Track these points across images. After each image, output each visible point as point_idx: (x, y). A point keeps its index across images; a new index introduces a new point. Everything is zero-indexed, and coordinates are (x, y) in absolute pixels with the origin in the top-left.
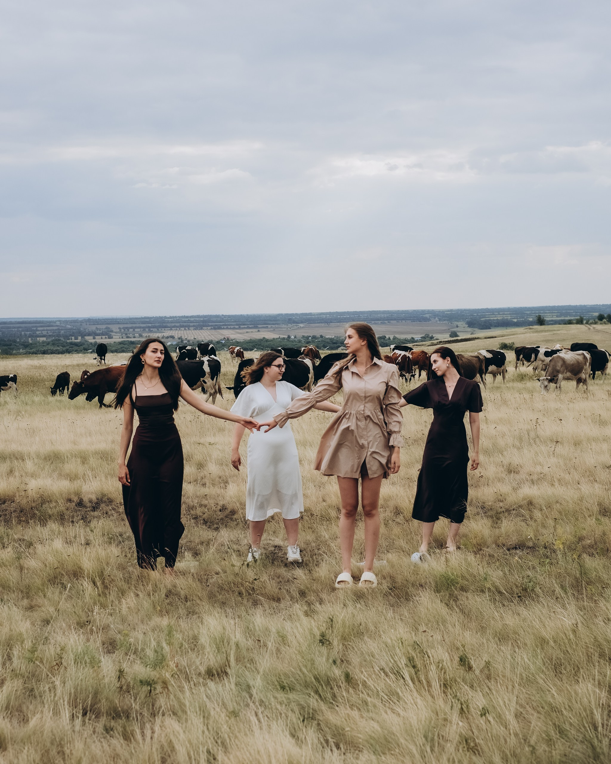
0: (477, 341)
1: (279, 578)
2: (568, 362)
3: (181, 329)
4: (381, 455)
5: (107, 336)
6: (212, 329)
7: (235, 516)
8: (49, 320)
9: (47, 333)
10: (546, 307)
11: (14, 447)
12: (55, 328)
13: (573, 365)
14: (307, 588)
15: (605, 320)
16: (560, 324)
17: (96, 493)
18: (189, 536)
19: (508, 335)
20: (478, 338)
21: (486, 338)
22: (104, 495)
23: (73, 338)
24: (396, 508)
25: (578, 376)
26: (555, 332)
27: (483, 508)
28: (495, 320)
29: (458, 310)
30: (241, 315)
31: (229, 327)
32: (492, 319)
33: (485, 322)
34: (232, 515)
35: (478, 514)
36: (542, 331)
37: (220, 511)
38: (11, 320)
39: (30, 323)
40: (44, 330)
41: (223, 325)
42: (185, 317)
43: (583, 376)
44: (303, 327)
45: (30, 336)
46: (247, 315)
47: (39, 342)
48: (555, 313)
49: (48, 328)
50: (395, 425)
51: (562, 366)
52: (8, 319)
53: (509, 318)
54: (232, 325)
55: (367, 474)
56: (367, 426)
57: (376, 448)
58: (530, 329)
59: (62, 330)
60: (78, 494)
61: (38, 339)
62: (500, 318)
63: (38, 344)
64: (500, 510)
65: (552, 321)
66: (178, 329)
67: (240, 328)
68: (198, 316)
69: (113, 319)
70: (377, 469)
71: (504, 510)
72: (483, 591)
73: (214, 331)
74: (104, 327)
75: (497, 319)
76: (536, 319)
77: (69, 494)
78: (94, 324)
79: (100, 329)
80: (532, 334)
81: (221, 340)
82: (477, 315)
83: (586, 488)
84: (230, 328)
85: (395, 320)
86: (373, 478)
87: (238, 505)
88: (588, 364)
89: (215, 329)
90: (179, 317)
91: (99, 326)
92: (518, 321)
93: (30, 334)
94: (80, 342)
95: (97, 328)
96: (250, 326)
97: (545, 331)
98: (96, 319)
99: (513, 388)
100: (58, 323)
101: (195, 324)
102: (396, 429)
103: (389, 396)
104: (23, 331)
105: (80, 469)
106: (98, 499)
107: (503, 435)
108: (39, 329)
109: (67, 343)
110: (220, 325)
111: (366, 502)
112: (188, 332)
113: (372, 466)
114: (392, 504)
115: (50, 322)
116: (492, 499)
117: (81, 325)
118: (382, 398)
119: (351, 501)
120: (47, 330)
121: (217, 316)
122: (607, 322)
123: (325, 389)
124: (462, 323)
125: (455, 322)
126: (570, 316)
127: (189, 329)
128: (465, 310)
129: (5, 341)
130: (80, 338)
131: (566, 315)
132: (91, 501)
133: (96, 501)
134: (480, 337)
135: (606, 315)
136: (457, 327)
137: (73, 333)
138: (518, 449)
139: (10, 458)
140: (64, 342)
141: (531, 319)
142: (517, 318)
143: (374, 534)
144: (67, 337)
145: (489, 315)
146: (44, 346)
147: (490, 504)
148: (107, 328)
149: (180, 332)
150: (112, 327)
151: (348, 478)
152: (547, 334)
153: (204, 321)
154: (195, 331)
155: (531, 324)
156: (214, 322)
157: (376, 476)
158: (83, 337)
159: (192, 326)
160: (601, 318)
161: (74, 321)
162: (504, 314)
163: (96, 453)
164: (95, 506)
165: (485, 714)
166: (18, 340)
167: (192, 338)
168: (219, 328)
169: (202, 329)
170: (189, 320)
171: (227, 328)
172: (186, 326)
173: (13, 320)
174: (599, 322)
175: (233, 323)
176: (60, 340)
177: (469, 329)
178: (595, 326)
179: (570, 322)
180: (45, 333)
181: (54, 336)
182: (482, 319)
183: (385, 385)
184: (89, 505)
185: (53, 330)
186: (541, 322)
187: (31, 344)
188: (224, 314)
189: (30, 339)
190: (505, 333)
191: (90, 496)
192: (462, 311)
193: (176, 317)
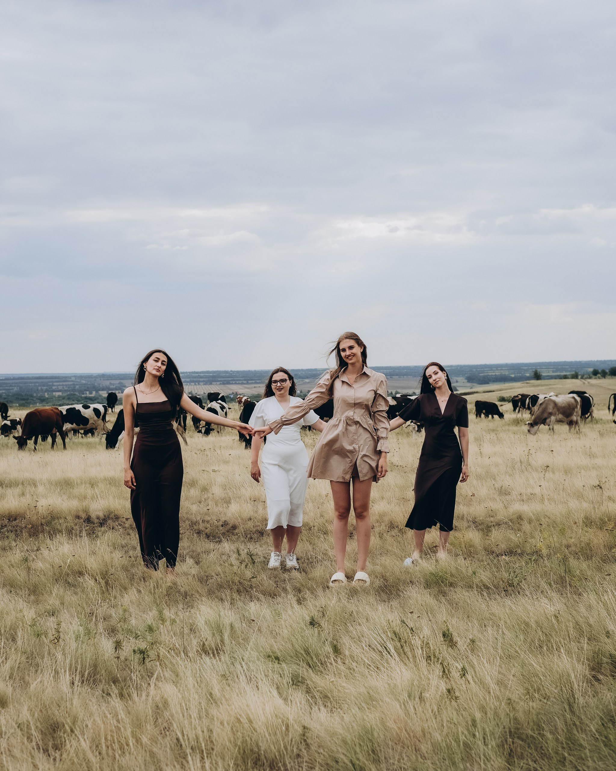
0: (475, 395)
1: (275, 578)
2: (560, 405)
3: (192, 384)
4: (371, 458)
5: (120, 391)
6: (221, 384)
7: (236, 531)
8: (64, 375)
9: (63, 388)
10: (542, 363)
11: (27, 475)
12: (70, 383)
13: (564, 407)
14: (303, 586)
15: (599, 375)
16: (556, 379)
17: (103, 511)
18: (191, 547)
19: (506, 389)
20: (477, 392)
21: (484, 392)
22: (110, 512)
23: (88, 392)
24: (391, 522)
25: (570, 419)
26: (551, 386)
27: (474, 522)
28: (493, 375)
29: (458, 366)
30: (249, 371)
31: (237, 382)
32: (490, 374)
33: (484, 377)
34: (233, 530)
35: (469, 527)
36: (538, 386)
37: (222, 526)
38: (28, 376)
39: (46, 378)
40: (60, 385)
41: (232, 380)
42: (195, 372)
43: (574, 418)
44: (308, 383)
45: (47, 391)
46: (255, 371)
47: (55, 397)
48: (551, 368)
49: (64, 383)
50: (382, 432)
51: (553, 408)
52: (25, 374)
53: (507, 373)
54: (240, 380)
55: (358, 477)
56: (357, 430)
57: (367, 451)
58: (527, 383)
59: (77, 385)
60: (86, 511)
61: (54, 393)
62: (498, 373)
63: (54, 399)
64: (490, 524)
65: (548, 376)
66: (188, 384)
67: (248, 383)
68: (208, 372)
69: (126, 374)
70: (368, 472)
71: (495, 524)
72: (471, 587)
73: (223, 386)
74: (117, 382)
75: (495, 375)
76: (533, 374)
77: (78, 511)
78: (108, 380)
79: (113, 385)
80: (529, 389)
81: (230, 395)
82: (476, 371)
83: (573, 504)
84: (239, 384)
85: (397, 375)
86: (363, 481)
87: (240, 520)
88: (579, 407)
89: (224, 384)
90: (189, 372)
91: (112, 382)
92: (515, 376)
93: (46, 389)
94: (94, 397)
95: (110, 384)
96: (258, 381)
97: (542, 386)
98: (110, 375)
99: (509, 430)
100: (73, 379)
101: (205, 379)
102: (384, 435)
103: (377, 403)
104: (40, 386)
105: (90, 492)
106: (105, 516)
107: (497, 465)
108: (55, 384)
109: (81, 397)
110: (229, 380)
111: (358, 504)
112: (198, 387)
113: (363, 469)
114: (386, 519)
115: (66, 377)
116: (483, 515)
117: (95, 380)
118: (370, 406)
119: (343, 504)
120: (63, 385)
121: (226, 372)
122: (601, 377)
123: (317, 397)
124: (462, 378)
125: (455, 378)
126: (566, 371)
127: (199, 384)
128: (465, 366)
129: (22, 396)
130: (94, 393)
131: (562, 370)
132: (98, 518)
133: (103, 517)
134: (479, 391)
135: (600, 371)
136: (457, 382)
137: (88, 388)
138: (510, 475)
139: (23, 484)
140: (79, 396)
141: (528, 375)
142: (514, 374)
143: (366, 535)
144: (82, 392)
145: (488, 370)
146: (59, 400)
147: (481, 519)
148: (120, 383)
149: (190, 387)
150: (124, 382)
151: (341, 482)
152: (543, 388)
153: (213, 377)
154: (205, 386)
155: (529, 378)
156: (223, 377)
157: (366, 478)
158: (97, 391)
159: (202, 382)
160: (595, 373)
161: (89, 377)
162: (502, 370)
163: (105, 479)
164: (103, 522)
165: (464, 675)
166: (35, 395)
167: (202, 393)
168: (228, 383)
169: (211, 384)
170: (199, 376)
171: (236, 383)
172: (196, 382)
173: (30, 376)
174: (594, 377)
175: (241, 379)
176: (75, 394)
177: (469, 384)
178: (589, 380)
179: (565, 377)
180: (60, 388)
181: (69, 391)
182: (481, 375)
183: (373, 393)
184: (96, 521)
185: (69, 385)
186: (537, 376)
187: (48, 398)
188: (233, 370)
189: (46, 394)
190: (503, 388)
191: (98, 513)
192: (461, 367)
193: (186, 373)
